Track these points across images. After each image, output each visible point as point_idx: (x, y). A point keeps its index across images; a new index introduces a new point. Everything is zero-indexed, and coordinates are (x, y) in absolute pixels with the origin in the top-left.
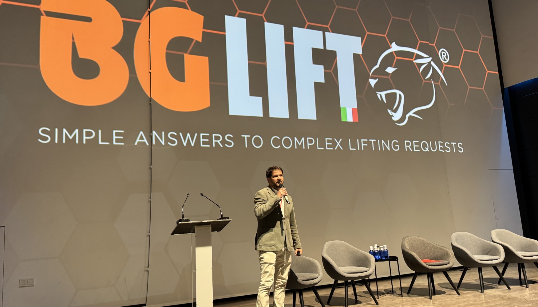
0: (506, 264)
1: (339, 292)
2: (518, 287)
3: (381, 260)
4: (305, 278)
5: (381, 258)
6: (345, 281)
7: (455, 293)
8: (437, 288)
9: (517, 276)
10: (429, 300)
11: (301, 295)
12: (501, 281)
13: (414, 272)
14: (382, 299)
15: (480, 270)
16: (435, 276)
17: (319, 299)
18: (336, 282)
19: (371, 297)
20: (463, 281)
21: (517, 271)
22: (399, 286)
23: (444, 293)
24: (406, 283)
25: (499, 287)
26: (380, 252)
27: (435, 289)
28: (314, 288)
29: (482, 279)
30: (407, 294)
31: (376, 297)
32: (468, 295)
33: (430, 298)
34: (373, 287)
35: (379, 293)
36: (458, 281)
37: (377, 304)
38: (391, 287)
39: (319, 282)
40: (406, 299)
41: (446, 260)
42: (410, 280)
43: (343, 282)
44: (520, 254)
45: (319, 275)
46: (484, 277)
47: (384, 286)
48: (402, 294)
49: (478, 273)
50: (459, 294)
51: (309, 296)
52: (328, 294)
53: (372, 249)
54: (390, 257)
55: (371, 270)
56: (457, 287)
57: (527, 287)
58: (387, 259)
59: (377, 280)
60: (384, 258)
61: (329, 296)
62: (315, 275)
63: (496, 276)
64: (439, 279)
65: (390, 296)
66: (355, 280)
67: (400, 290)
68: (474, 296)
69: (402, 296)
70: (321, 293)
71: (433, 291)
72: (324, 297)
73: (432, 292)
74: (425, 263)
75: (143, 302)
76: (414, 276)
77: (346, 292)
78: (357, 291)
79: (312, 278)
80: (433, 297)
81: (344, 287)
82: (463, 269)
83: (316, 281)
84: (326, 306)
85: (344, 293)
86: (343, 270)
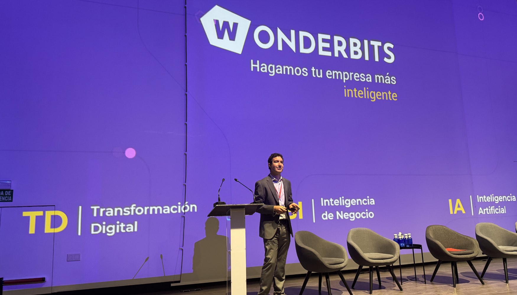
1: (364, 277)
3: (405, 248)
4: (331, 262)
5: (405, 246)
7: (479, 282)
8: (460, 276)
10: (453, 288)
11: (327, 278)
13: (437, 260)
14: (405, 285)
15: (505, 261)
16: (458, 265)
17: (344, 283)
18: (360, 267)
19: (395, 283)
20: (487, 270)
22: (423, 274)
23: (468, 282)
24: (430, 271)
26: (404, 240)
27: (459, 278)
28: (340, 273)
29: (505, 269)
30: (430, 282)
31: (400, 283)
32: (492, 285)
33: (454, 286)
34: (397, 274)
35: (402, 280)
36: (482, 271)
37: (401, 289)
38: (414, 274)
39: (345, 267)
40: (429, 286)
41: (471, 250)
42: (433, 268)
43: (368, 267)
45: (344, 261)
46: (508, 268)
47: (407, 273)
48: (425, 281)
49: (503, 263)
50: (483, 283)
51: (335, 280)
53: (396, 237)
54: (414, 245)
55: (396, 257)
56: (481, 277)
58: (411, 246)
59: (401, 267)
60: (408, 246)
61: (353, 280)
62: (341, 260)
64: (463, 268)
65: (413, 282)
66: (379, 266)
67: (423, 278)
68: (499, 286)
69: (425, 283)
70: (347, 277)
71: (456, 279)
72: (349, 281)
74: (450, 251)
75: (178, 280)
76: (437, 265)
77: (371, 277)
78: (381, 277)
79: (338, 262)
80: (457, 285)
81: (369, 272)
82: (487, 260)
83: (342, 265)
84: (351, 290)
85: (369, 278)
86: (368, 256)
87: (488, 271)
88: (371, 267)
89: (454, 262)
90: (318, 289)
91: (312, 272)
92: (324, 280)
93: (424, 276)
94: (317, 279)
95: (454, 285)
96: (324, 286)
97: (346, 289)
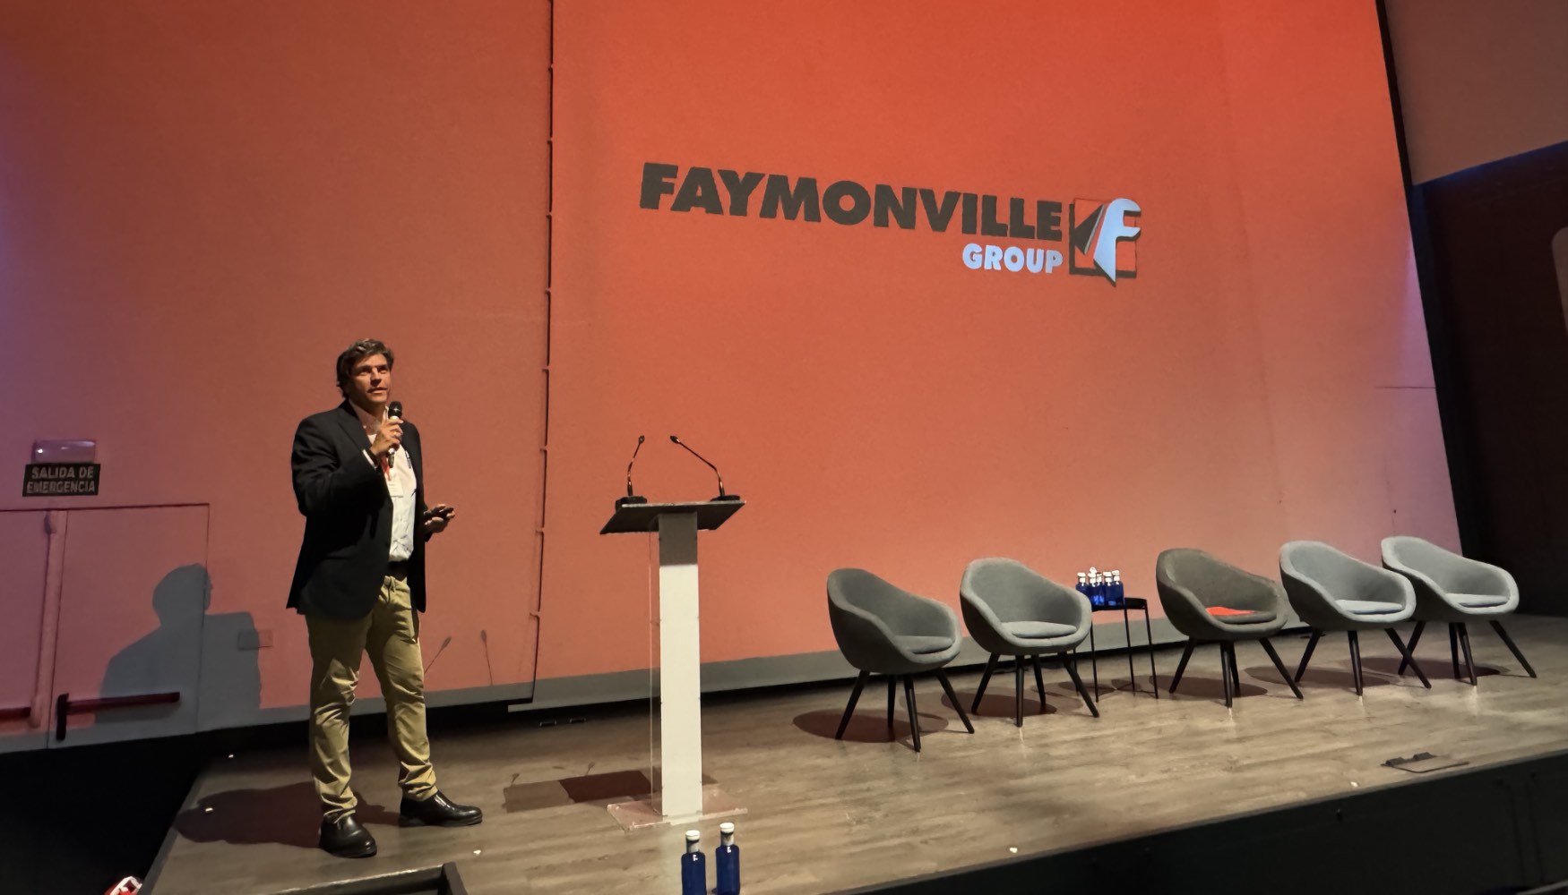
0: (1418, 623)
1: (1003, 684)
2: (1451, 683)
3: (1106, 607)
4: (919, 648)
5: (1106, 602)
6: (1017, 657)
7: (1290, 692)
8: (1244, 678)
9: (1448, 656)
10: (1226, 708)
11: (909, 688)
12: (1408, 667)
13: (1186, 638)
14: (1106, 703)
15: (1353, 638)
16: (1238, 650)
17: (952, 699)
18: (994, 658)
19: (1081, 698)
20: (1310, 663)
21: (1448, 643)
22: (1150, 672)
23: (1262, 692)
24: (1167, 666)
25: (1402, 681)
26: (1103, 588)
27: (1240, 682)
28: (942, 673)
29: (1357, 661)
30: (1168, 693)
31: (1093, 697)
32: (1322, 699)
33: (1229, 704)
34: (1085, 674)
35: (1099, 689)
36: (1296, 662)
37: (1095, 714)
38: (1130, 675)
39: (953, 657)
40: (1166, 704)
41: (1269, 610)
42: (1175, 660)
43: (1012, 658)
44: (1455, 599)
45: (954, 642)
46: (1363, 655)
47: (1109, 672)
48: (1156, 692)
49: (1347, 645)
50: (1299, 696)
51: (929, 692)
52: (972, 689)
53: (1083, 580)
54: (1129, 600)
55: (1081, 632)
56: (1296, 680)
57: (1473, 683)
58: (1119, 604)
59: (1095, 656)
60: (1112, 603)
61: (975, 692)
62: (945, 641)
63: (1395, 653)
64: (1250, 659)
65: (1126, 695)
66: (1042, 655)
67: (1150, 682)
68: (1339, 702)
69: (1157, 697)
70: (959, 685)
71: (1233, 685)
72: (966, 695)
73: (1230, 689)
74: (1216, 616)
75: (526, 695)
76: (1187, 649)
77: (1020, 683)
78: (1045, 682)
79: (936, 647)
80: (1235, 701)
81: (1013, 672)
82: (1310, 635)
83: (947, 654)
84: (969, 716)
85: (1014, 686)
86: (1011, 629)
87: (1313, 663)
88: (1020, 660)
89: (1227, 643)
90: (885, 716)
91: (872, 674)
92: (900, 692)
93: (1154, 679)
94: (883, 692)
95: (1227, 702)
96: (900, 707)
97: (955, 714)
